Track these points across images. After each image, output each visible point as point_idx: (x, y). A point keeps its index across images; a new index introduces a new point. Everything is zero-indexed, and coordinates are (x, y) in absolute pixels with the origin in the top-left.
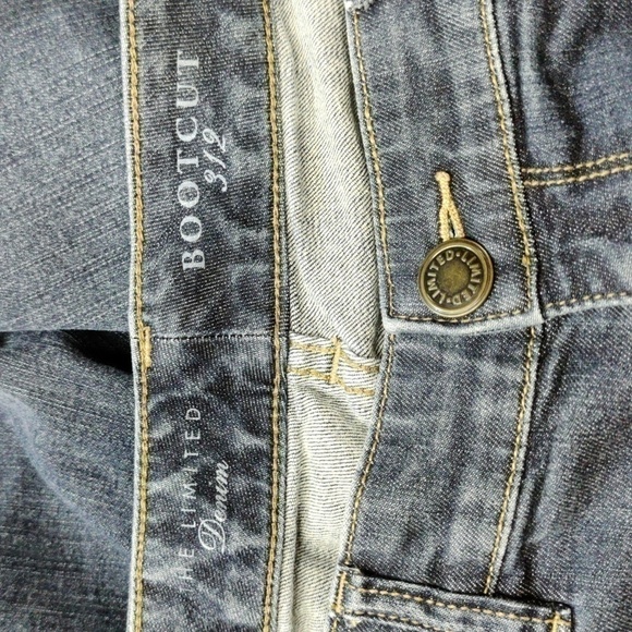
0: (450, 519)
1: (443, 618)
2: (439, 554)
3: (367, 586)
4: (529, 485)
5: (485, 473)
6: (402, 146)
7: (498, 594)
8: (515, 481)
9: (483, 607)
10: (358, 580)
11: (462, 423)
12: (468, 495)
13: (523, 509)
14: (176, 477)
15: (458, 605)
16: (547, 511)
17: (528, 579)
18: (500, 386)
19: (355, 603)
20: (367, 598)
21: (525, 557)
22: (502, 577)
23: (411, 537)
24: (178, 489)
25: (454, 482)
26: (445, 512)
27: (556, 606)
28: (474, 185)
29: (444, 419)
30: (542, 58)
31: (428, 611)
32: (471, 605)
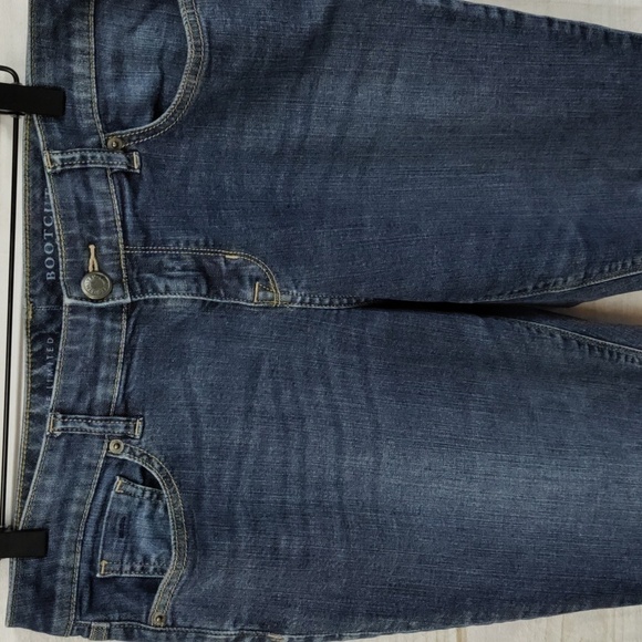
0: (96, 384)
1: (96, 427)
2: (92, 400)
3: (63, 418)
4: (125, 367)
5: (108, 365)
6: (75, 231)
7: (114, 415)
8: (120, 366)
9: (111, 420)
10: (60, 416)
11: (98, 347)
12: (103, 374)
13: (124, 377)
14: (45, 367)
15: (101, 420)
16: (134, 377)
17: (126, 408)
18: (113, 330)
19: (59, 426)
20: (64, 423)
21: (125, 397)
22: (116, 407)
23: (81, 395)
24: (45, 372)
25: (97, 370)
26: (94, 381)
27: (137, 417)
28: (104, 250)
29: (91, 345)
30: (134, 207)
31: (89, 425)
32: (106, 420)
